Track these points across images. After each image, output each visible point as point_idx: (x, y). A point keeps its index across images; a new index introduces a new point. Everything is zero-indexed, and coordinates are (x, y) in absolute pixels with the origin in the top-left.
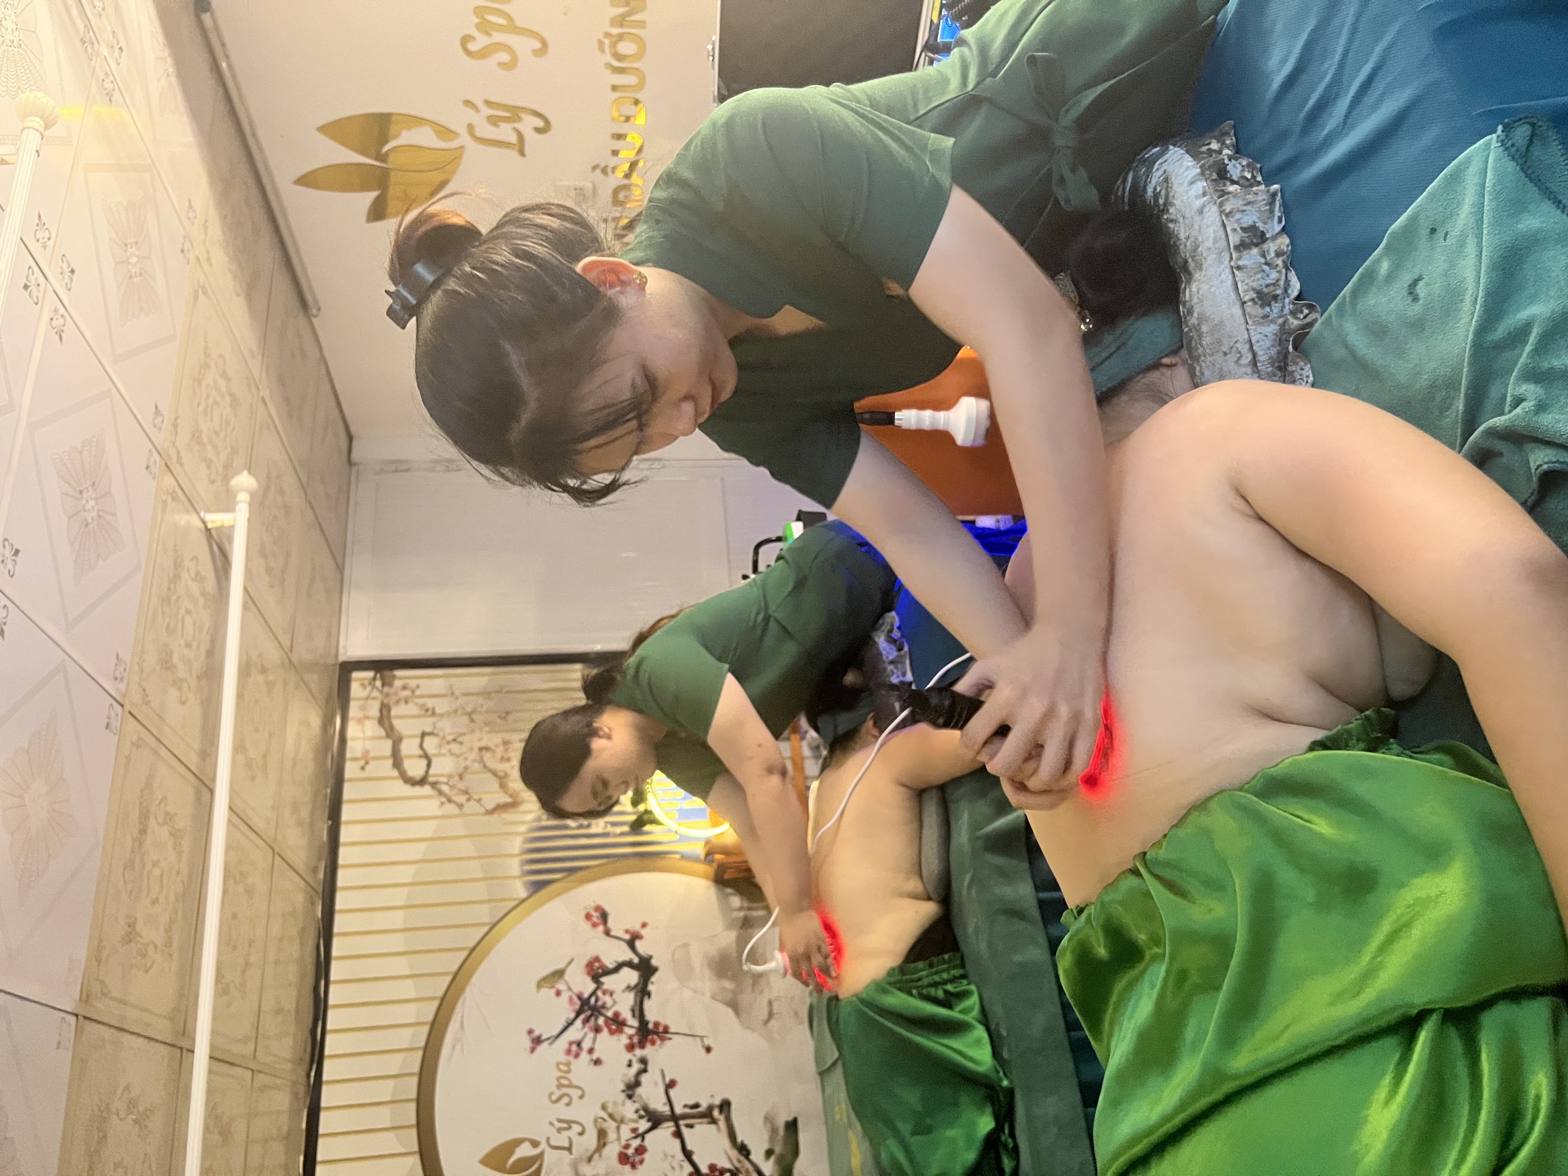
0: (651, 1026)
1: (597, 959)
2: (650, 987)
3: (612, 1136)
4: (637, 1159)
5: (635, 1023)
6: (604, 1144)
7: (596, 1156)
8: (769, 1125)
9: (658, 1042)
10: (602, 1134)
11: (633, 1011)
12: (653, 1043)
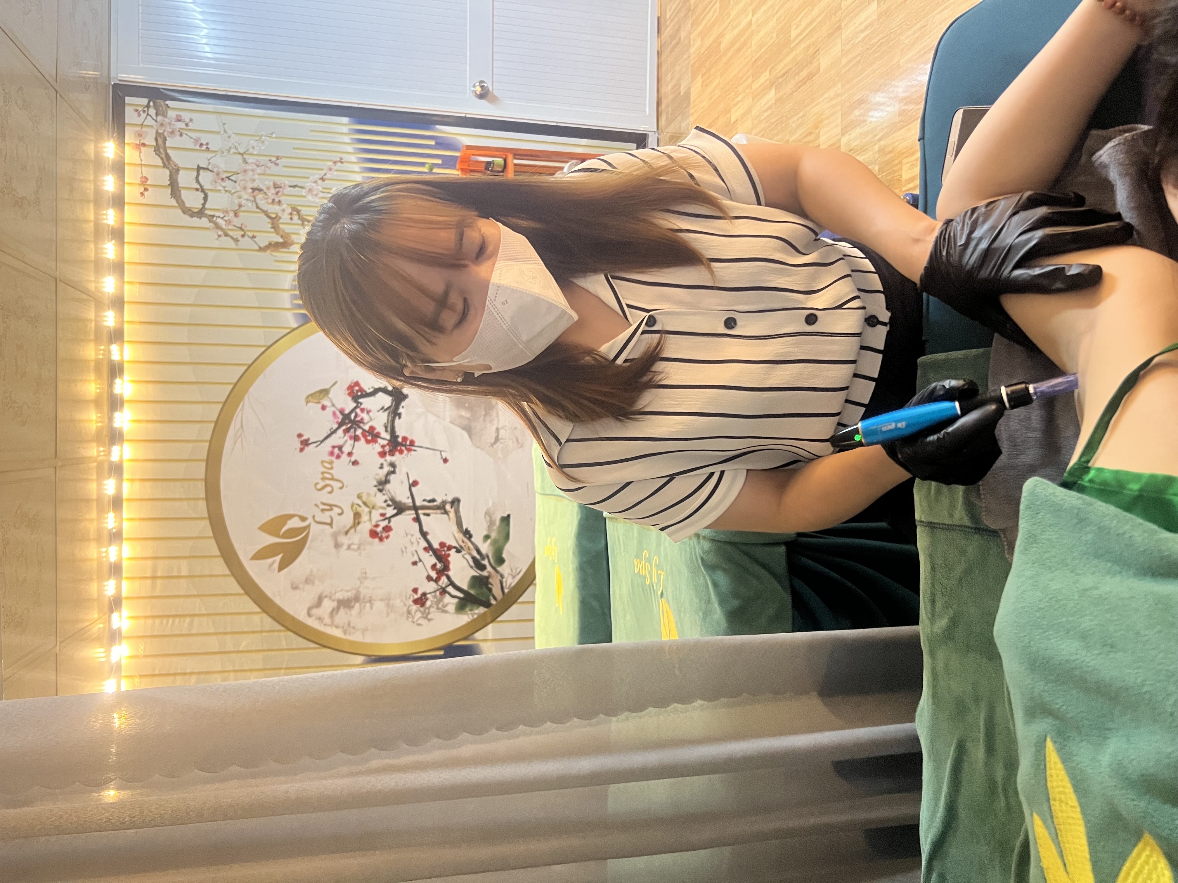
0: (400, 440)
1: (357, 384)
2: (401, 410)
3: (365, 518)
4: (384, 535)
5: (388, 437)
6: (359, 523)
7: (352, 531)
8: (488, 518)
9: (406, 452)
10: (357, 516)
11: (386, 427)
12: (401, 452)
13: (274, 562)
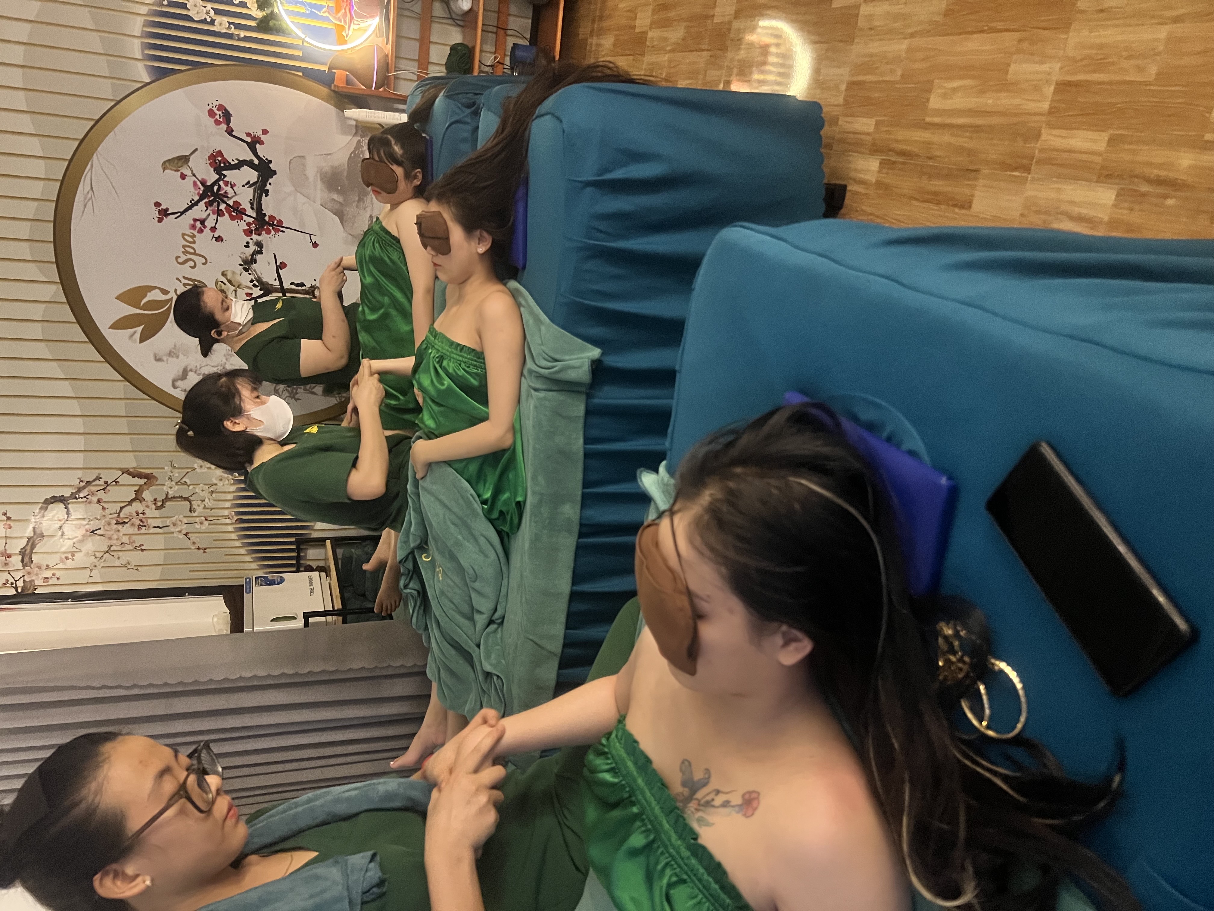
0: (267, 219)
1: (220, 153)
2: (268, 187)
5: (254, 215)
9: (273, 232)
11: (252, 204)
12: (268, 232)
13: (135, 332)
